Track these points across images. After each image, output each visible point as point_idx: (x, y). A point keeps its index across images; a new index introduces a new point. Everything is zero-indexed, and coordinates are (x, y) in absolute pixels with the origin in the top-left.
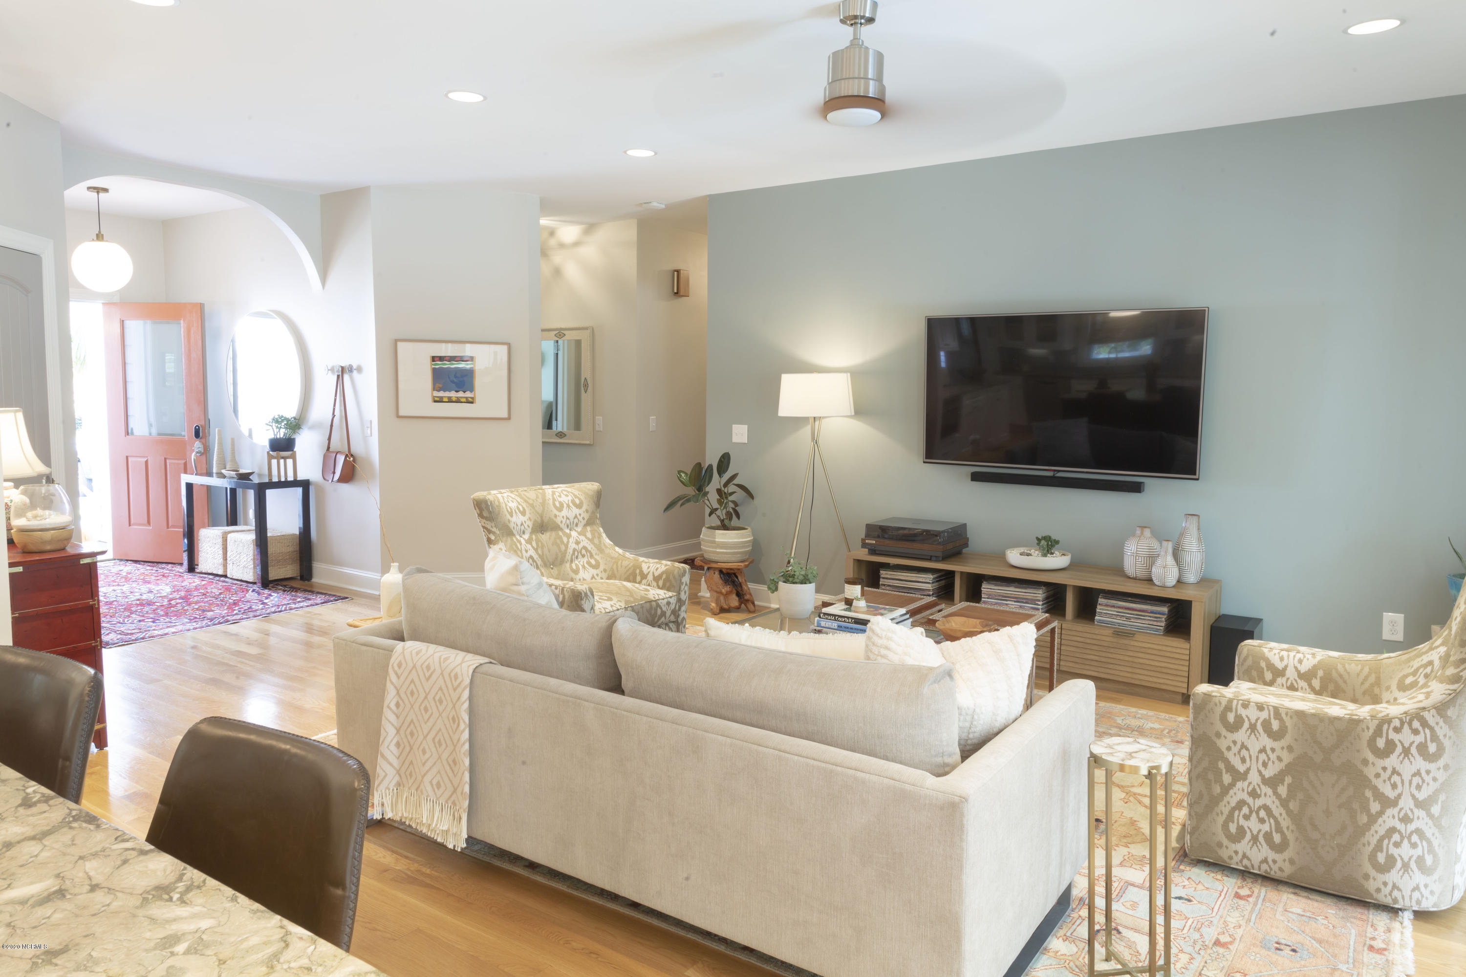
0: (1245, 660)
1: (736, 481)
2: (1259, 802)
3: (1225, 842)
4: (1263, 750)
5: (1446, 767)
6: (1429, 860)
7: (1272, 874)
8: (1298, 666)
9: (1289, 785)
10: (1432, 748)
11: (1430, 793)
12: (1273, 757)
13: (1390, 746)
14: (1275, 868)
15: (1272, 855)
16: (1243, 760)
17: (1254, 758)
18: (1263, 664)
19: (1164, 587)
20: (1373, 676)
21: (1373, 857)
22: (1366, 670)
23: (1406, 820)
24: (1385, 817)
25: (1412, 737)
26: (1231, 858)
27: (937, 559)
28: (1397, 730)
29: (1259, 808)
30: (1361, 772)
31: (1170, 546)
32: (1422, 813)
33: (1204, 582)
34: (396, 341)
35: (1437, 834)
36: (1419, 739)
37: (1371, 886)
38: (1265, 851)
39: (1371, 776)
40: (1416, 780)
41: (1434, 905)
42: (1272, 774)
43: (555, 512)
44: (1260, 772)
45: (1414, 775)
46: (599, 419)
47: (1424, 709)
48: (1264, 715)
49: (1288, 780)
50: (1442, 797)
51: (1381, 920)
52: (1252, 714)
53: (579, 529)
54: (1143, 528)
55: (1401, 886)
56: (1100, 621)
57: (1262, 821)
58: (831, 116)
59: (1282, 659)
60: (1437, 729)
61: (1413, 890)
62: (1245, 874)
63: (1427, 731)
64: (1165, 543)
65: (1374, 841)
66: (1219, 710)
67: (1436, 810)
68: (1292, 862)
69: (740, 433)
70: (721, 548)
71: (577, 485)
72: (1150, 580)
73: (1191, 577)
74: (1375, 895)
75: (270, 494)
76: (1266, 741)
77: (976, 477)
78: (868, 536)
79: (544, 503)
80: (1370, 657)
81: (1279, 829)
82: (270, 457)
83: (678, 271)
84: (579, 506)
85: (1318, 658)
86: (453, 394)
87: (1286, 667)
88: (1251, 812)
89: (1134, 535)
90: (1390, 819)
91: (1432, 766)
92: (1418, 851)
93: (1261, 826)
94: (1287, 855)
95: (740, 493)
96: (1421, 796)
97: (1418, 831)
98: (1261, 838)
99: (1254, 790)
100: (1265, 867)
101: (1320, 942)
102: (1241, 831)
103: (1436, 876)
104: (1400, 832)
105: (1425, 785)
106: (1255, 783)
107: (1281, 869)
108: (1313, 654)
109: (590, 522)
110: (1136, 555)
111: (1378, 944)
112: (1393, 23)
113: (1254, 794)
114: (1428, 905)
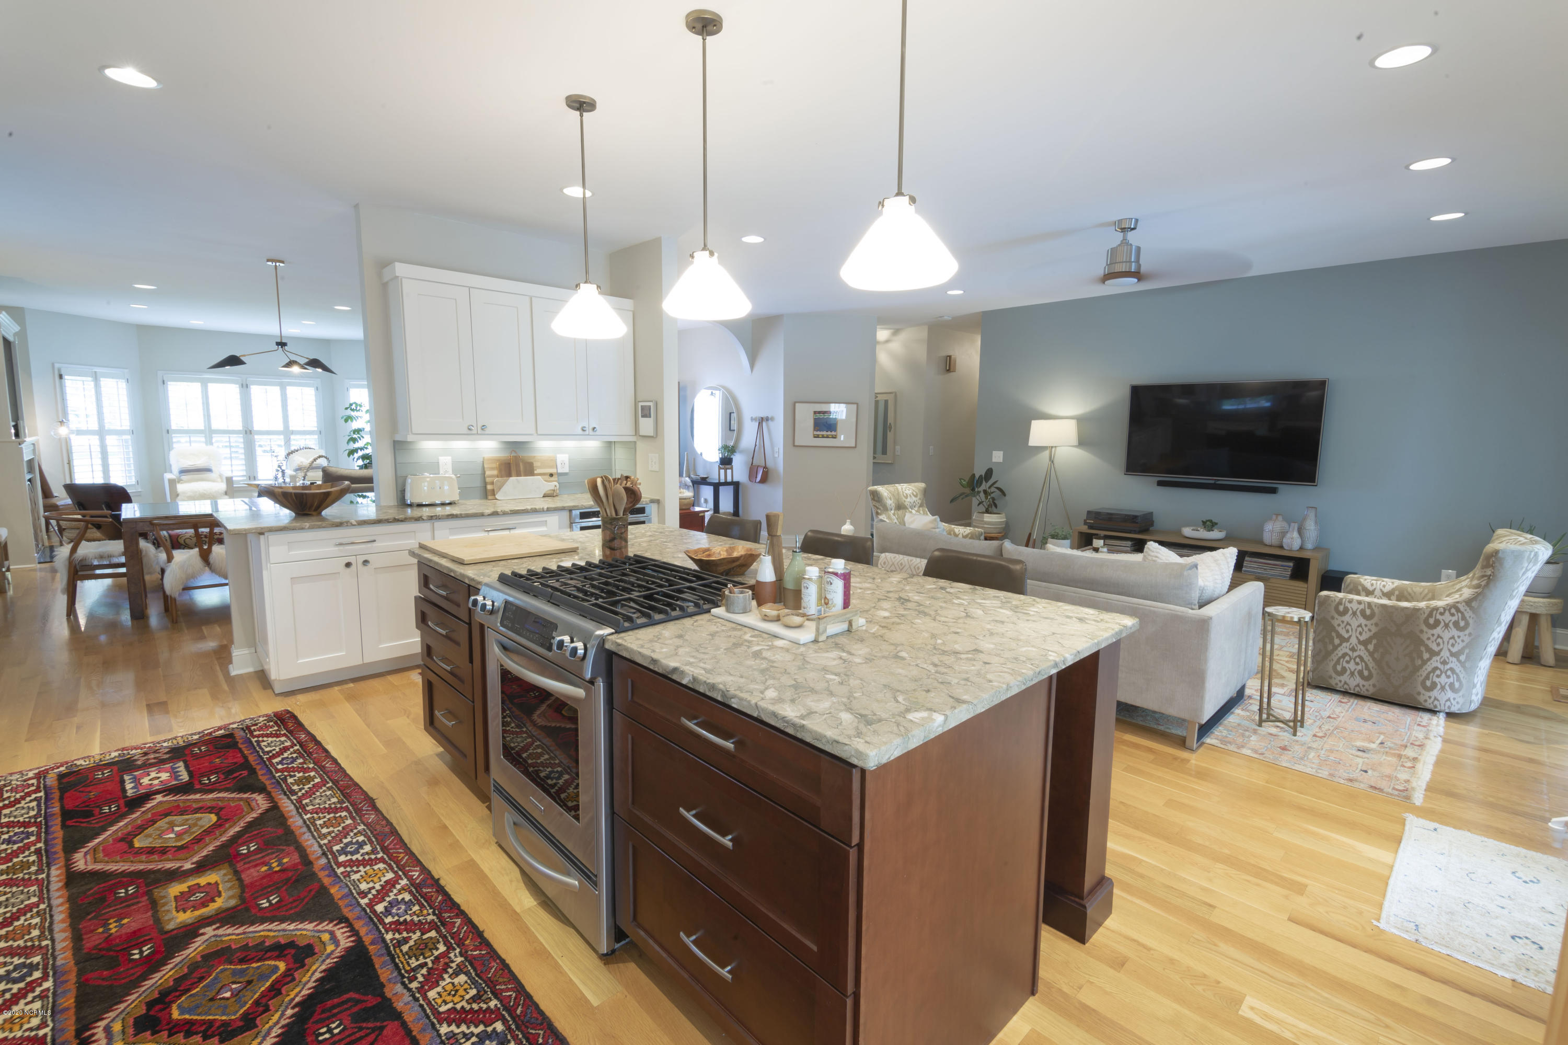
0: (1348, 585)
1: (996, 485)
2: (1356, 654)
3: (1334, 675)
4: (1360, 626)
5: (1470, 634)
6: (1457, 685)
7: (1362, 693)
8: (1383, 589)
9: (1375, 645)
10: (1462, 624)
11: (1460, 648)
12: (1366, 629)
13: (1437, 623)
14: (1364, 689)
15: (1362, 682)
16: (1347, 631)
17: (1354, 630)
18: (1360, 588)
19: (1291, 550)
20: (1430, 594)
21: (1423, 684)
22: (1426, 591)
23: (1444, 663)
24: (1432, 661)
25: (1451, 618)
26: (1337, 684)
27: (1135, 532)
28: (1442, 614)
29: (1356, 657)
30: (1419, 637)
31: (1296, 526)
32: (1454, 659)
33: (1317, 549)
34: (795, 403)
35: (1463, 671)
36: (1454, 619)
37: (1421, 698)
38: (1358, 680)
39: (1425, 639)
40: (1452, 641)
41: (1459, 710)
42: (1365, 639)
43: (904, 499)
44: (1357, 637)
45: (1451, 638)
46: (898, 448)
47: (1458, 602)
48: (1362, 607)
49: (1374, 642)
50: (1467, 651)
51: (1426, 716)
52: (1355, 606)
53: (916, 509)
54: (1277, 515)
55: (1439, 699)
56: (1245, 571)
57: (1357, 664)
58: (1106, 282)
59: (1372, 585)
60: (1465, 613)
61: (1447, 701)
62: (1345, 693)
63: (1460, 614)
64: (1292, 524)
65: (1424, 674)
66: (1334, 604)
67: (1462, 658)
68: (1374, 686)
69: (998, 456)
70: (988, 524)
71: (913, 484)
72: (1281, 547)
73: (1309, 546)
74: (1423, 704)
75: (721, 488)
76: (1362, 621)
77: (1160, 484)
78: (1088, 518)
79: (898, 494)
80: (1428, 584)
81: (1367, 668)
82: (720, 468)
83: (950, 357)
84: (916, 496)
85: (1396, 585)
86: (825, 433)
87: (1375, 589)
88: (1351, 659)
89: (1271, 519)
90: (1435, 662)
91: (1461, 634)
92: (1451, 680)
93: (1357, 667)
94: (1371, 682)
95: (998, 492)
96: (1454, 650)
97: (1452, 669)
98: (1356, 673)
99: (1353, 647)
100: (1357, 689)
101: (1389, 721)
102: (1344, 670)
103: (1461, 694)
104: (1440, 669)
105: (1457, 644)
106: (1354, 644)
107: (1367, 690)
108: (1393, 583)
109: (921, 506)
110: (1272, 532)
111: (1424, 724)
112: (1462, 215)
113: (1353, 650)
114: (1455, 709)
